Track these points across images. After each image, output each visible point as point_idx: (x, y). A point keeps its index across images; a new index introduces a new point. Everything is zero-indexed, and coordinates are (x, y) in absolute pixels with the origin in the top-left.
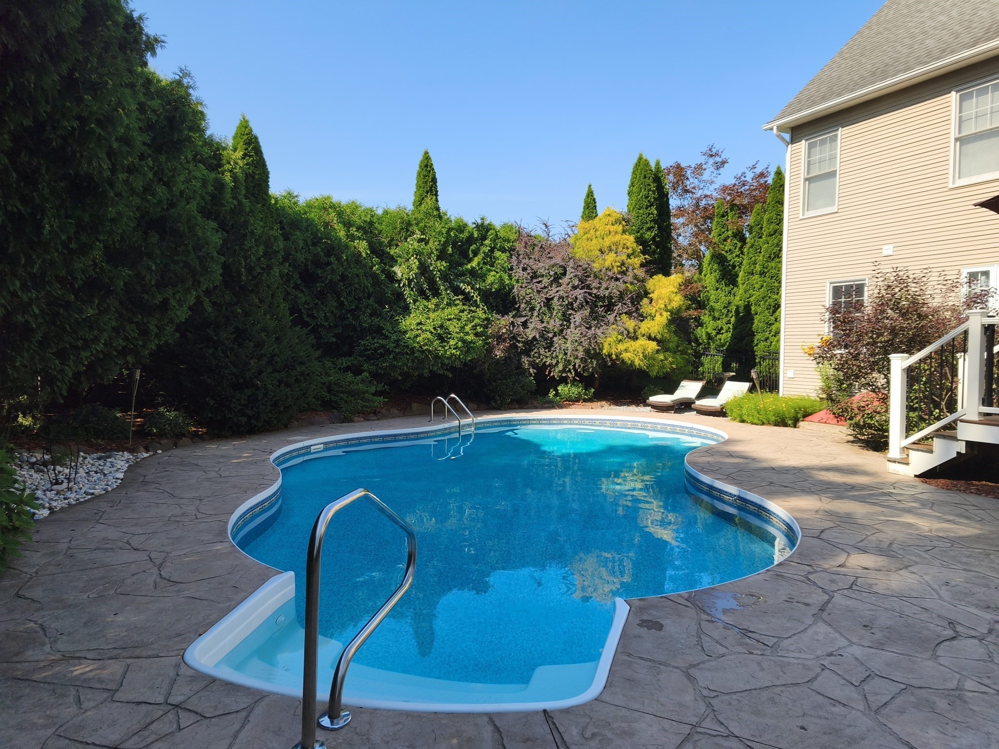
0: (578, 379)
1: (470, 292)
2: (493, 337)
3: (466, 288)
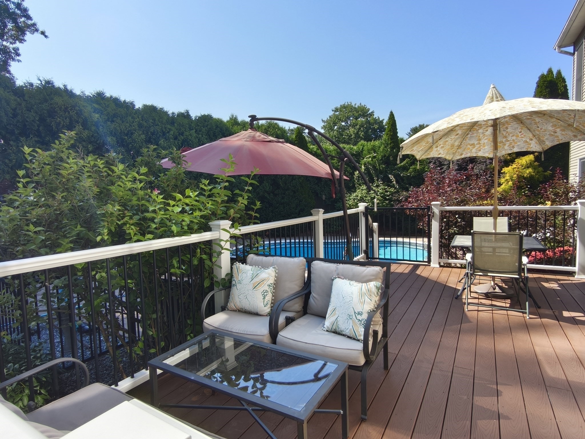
1: (392, 179)
2: (395, 201)
3: (391, 177)
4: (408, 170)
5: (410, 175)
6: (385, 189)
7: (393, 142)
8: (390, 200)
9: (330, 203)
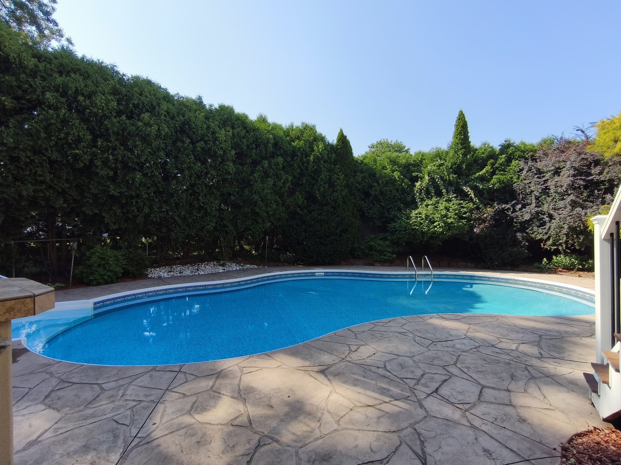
0: (569, 251)
1: (469, 191)
2: (475, 220)
3: (466, 189)
4: (488, 181)
5: (493, 187)
6: (460, 204)
7: (464, 148)
8: (469, 219)
9: (380, 224)
